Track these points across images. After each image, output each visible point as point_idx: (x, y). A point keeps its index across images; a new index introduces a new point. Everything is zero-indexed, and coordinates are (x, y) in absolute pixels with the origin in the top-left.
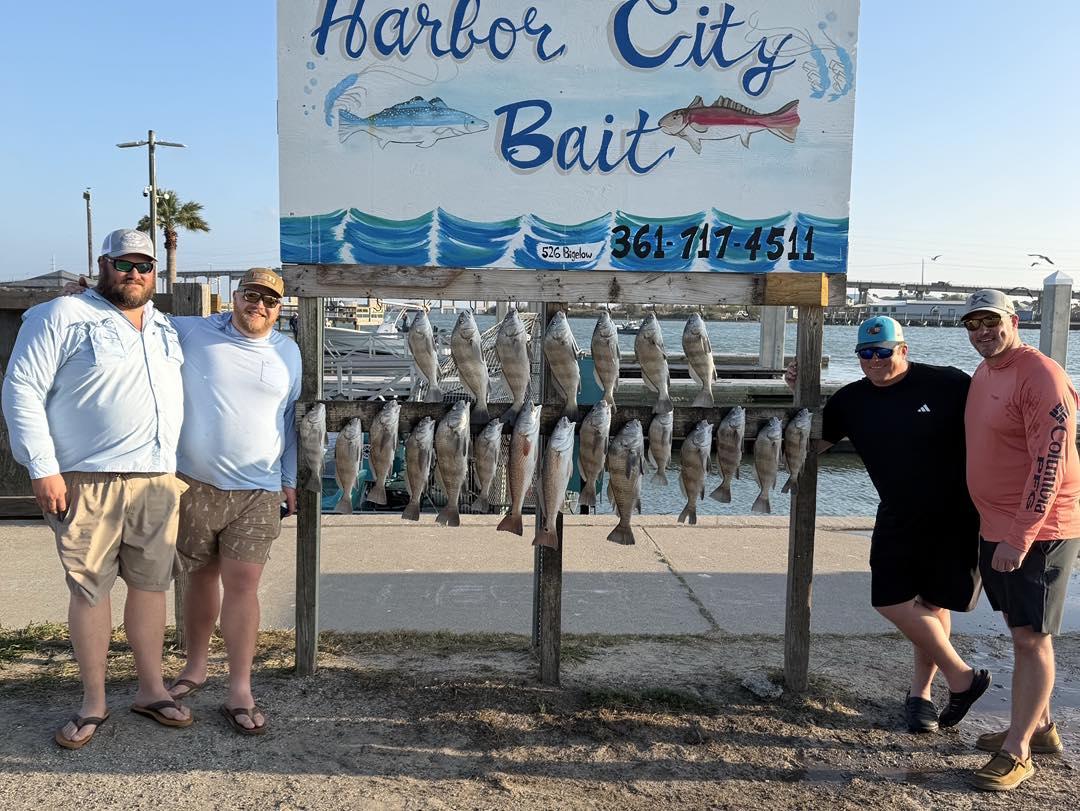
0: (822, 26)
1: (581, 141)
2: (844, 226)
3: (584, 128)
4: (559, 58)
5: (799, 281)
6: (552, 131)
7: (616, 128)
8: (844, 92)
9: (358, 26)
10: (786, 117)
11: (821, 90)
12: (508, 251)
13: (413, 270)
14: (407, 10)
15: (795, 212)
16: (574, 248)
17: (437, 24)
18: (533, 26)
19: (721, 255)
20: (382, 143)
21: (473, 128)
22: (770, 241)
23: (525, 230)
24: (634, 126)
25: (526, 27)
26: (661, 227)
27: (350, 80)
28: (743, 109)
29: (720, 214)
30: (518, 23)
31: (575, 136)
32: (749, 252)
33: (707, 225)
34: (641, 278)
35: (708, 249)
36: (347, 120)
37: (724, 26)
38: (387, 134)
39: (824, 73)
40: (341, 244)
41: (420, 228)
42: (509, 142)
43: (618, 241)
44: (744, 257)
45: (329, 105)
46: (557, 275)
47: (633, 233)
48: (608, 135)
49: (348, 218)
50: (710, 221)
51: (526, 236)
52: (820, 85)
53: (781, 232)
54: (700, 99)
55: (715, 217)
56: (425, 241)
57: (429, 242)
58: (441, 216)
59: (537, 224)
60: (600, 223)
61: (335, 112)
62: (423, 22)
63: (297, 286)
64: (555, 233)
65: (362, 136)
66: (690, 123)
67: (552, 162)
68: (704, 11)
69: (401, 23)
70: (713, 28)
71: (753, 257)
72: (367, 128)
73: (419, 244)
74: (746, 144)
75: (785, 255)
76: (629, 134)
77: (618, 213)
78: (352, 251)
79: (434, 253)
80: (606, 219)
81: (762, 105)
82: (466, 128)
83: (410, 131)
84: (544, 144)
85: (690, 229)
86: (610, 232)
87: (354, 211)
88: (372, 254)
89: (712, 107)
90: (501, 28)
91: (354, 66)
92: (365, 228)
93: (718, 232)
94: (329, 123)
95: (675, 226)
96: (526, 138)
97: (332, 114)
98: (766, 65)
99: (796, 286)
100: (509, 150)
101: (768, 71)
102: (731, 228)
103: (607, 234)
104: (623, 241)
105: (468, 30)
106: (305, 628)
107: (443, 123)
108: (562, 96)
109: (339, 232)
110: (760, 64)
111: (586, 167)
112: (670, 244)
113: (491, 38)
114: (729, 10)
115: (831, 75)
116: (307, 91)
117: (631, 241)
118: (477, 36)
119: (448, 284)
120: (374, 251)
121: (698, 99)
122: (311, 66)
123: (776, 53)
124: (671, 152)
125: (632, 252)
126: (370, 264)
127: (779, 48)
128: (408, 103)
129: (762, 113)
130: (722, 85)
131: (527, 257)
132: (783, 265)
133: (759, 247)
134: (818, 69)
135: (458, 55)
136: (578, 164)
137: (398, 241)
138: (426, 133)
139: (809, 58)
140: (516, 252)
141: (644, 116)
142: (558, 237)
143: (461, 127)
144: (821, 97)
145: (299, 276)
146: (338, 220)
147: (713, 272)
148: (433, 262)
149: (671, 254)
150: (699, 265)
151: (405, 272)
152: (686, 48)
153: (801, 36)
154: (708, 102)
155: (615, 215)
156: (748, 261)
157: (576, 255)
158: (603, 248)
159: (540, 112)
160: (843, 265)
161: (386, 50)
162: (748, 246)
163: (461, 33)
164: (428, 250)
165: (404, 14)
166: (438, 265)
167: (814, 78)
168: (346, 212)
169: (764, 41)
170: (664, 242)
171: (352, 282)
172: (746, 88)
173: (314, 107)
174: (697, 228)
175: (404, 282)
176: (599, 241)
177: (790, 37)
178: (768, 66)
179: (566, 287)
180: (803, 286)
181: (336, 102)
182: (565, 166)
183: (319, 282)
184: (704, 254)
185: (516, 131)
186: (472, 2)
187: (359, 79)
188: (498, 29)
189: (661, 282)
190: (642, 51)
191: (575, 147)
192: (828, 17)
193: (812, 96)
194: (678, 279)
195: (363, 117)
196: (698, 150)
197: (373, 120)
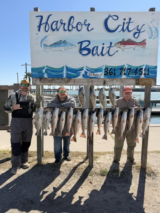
0: (151, 22)
1: (97, 49)
2: (156, 67)
3: (98, 46)
4: (92, 31)
5: (146, 80)
6: (90, 47)
7: (105, 46)
8: (156, 37)
9: (47, 25)
10: (143, 43)
13: (60, 79)
14: (58, 21)
15: (145, 65)
16: (95, 73)
17: (65, 24)
18: (86, 24)
19: (129, 74)
20: (53, 51)
21: (73, 47)
22: (140, 71)
23: (85, 70)
24: (109, 46)
26: (115, 68)
27: (46, 37)
28: (133, 42)
30: (83, 23)
31: (96, 48)
32: (135, 73)
33: (125, 68)
34: (110, 80)
35: (126, 73)
37: (129, 23)
38: (54, 49)
39: (152, 33)
40: (44, 73)
41: (62, 70)
42: (81, 50)
43: (105, 72)
45: (41, 43)
46: (92, 80)
47: (109, 70)
48: (103, 48)
49: (46, 68)
50: (126, 67)
52: (151, 36)
53: (142, 69)
54: (124, 39)
55: (127, 66)
58: (66, 67)
60: (101, 68)
61: (43, 44)
62: (62, 23)
63: (35, 83)
65: (48, 49)
66: (122, 45)
67: (91, 54)
68: (125, 19)
69: (57, 24)
70: (127, 23)
71: (136, 75)
72: (50, 48)
74: (134, 49)
75: (143, 74)
76: (108, 47)
77: (105, 65)
78: (47, 75)
79: (65, 75)
80: (103, 67)
83: (59, 48)
84: (89, 50)
85: (122, 69)
86: (104, 70)
87: (47, 66)
91: (47, 34)
92: (50, 70)
93: (128, 69)
94: (41, 47)
96: (85, 49)
99: (146, 81)
100: (81, 52)
101: (139, 33)
102: (131, 68)
104: (106, 72)
105: (72, 25)
107: (66, 46)
108: (93, 39)
109: (44, 71)
110: (137, 31)
111: (98, 55)
112: (117, 72)
114: (130, 19)
115: (153, 33)
116: (37, 40)
117: (108, 71)
118: (74, 26)
119: (68, 82)
122: (37, 34)
123: (141, 29)
124: (117, 51)
125: (108, 74)
126: (51, 78)
127: (142, 27)
129: (138, 42)
130: (129, 36)
132: (143, 76)
133: (137, 72)
134: (150, 32)
135: (70, 31)
136: (96, 55)
138: (62, 48)
139: (148, 29)
140: (83, 75)
141: (111, 43)
142: (92, 71)
143: (70, 47)
144: (151, 38)
145: (35, 81)
146: (44, 68)
147: (127, 78)
148: (65, 77)
150: (124, 77)
151: (58, 79)
152: (120, 28)
154: (126, 40)
156: (135, 76)
157: (96, 75)
159: (88, 43)
160: (156, 76)
161: (53, 30)
162: (135, 72)
163: (70, 26)
164: (63, 75)
165: (57, 22)
167: (149, 34)
168: (45, 66)
169: (138, 26)
170: (116, 71)
171: (47, 82)
172: (134, 37)
173: (38, 43)
175: (58, 82)
176: (101, 72)
177: (144, 25)
178: (139, 31)
179: (94, 82)
180: (148, 81)
181: (43, 42)
182: (93, 55)
183: (40, 82)
184: (125, 74)
185: (82, 47)
186: (73, 19)
187: (48, 37)
188: (78, 25)
189: (115, 81)
190: (111, 29)
191: (96, 50)
192: (153, 20)
193: (149, 38)
194: (119, 80)
195: (49, 45)
196: (123, 51)
197: (51, 46)
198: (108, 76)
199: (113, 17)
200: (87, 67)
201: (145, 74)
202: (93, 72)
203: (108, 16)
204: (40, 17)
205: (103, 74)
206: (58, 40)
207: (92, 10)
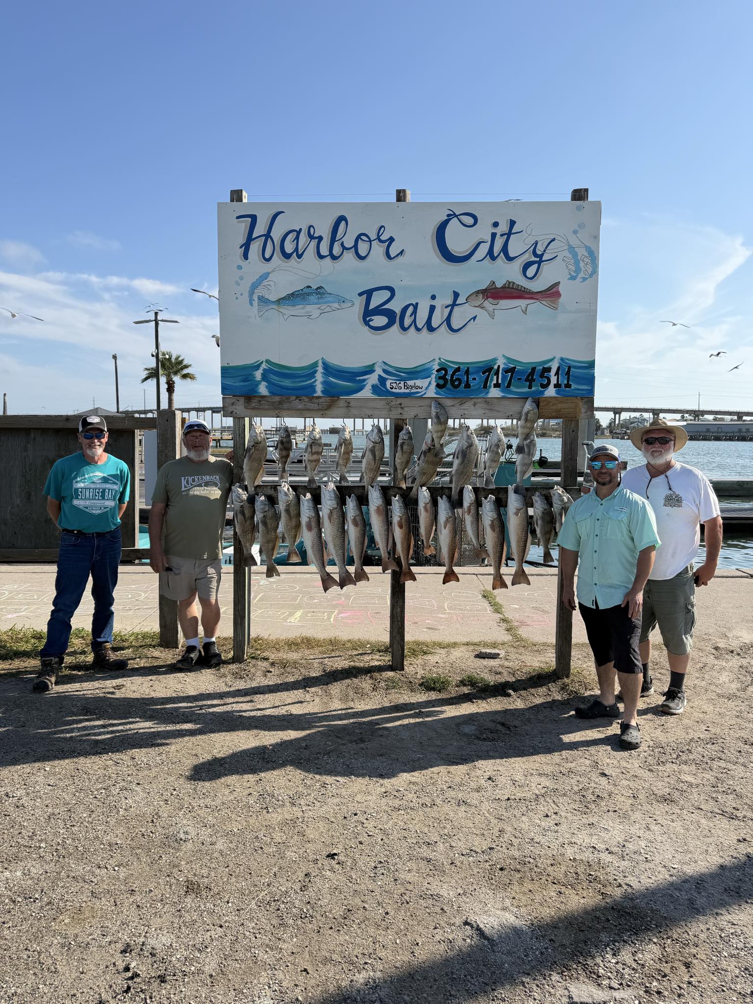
0: (575, 232)
1: (415, 312)
2: (591, 365)
3: (417, 304)
4: (400, 258)
5: (561, 402)
6: (396, 306)
7: (437, 303)
8: (591, 276)
9: (269, 241)
10: (552, 293)
11: (575, 275)
12: (367, 386)
13: (306, 399)
14: (301, 229)
15: (558, 356)
17: (320, 239)
18: (382, 238)
19: (509, 386)
20: (286, 317)
21: (344, 305)
22: (542, 376)
23: (379, 371)
24: (450, 302)
25: (378, 238)
26: (468, 368)
27: (265, 276)
28: (523, 289)
29: (508, 359)
30: (373, 236)
31: (411, 309)
32: (528, 383)
33: (499, 366)
34: (456, 401)
35: (500, 382)
36: (264, 302)
37: (509, 234)
38: (288, 310)
39: (577, 263)
40: (259, 382)
42: (368, 314)
43: (440, 378)
44: (525, 387)
45: (252, 293)
46: (399, 401)
47: (450, 372)
48: (432, 308)
49: (264, 366)
50: (501, 363)
51: (380, 376)
52: (575, 272)
53: (549, 370)
54: (494, 282)
56: (313, 380)
57: (316, 381)
59: (386, 368)
60: (428, 366)
61: (255, 297)
62: (311, 237)
63: (232, 410)
64: (398, 373)
65: (272, 312)
66: (487, 298)
67: (396, 328)
68: (496, 225)
69: (297, 238)
70: (502, 235)
71: (530, 387)
72: (275, 307)
73: (309, 382)
74: (525, 312)
75: (552, 386)
76: (447, 307)
77: (440, 359)
78: (267, 387)
79: (319, 388)
81: (536, 286)
82: (340, 306)
83: (303, 308)
84: (390, 314)
85: (488, 369)
86: (434, 372)
87: (268, 361)
88: (280, 389)
89: (502, 287)
90: (362, 239)
91: (267, 267)
92: (275, 372)
93: (507, 371)
94: (251, 304)
95: (478, 367)
96: (378, 311)
97: (253, 298)
98: (538, 259)
99: (560, 406)
100: (368, 319)
101: (539, 263)
102: (515, 368)
103: (433, 373)
104: (443, 378)
105: (341, 241)
106: (239, 632)
107: (325, 303)
108: (402, 283)
110: (534, 259)
111: (418, 329)
112: (474, 379)
113: (356, 246)
115: (582, 264)
116: (238, 284)
117: (448, 377)
118: (346, 245)
119: (329, 407)
120: (281, 387)
121: (492, 282)
122: (240, 267)
123: (545, 251)
124: (474, 318)
125: (449, 385)
126: (278, 395)
127: (546, 248)
128: (302, 290)
130: (508, 273)
131: (380, 389)
132: (551, 392)
133: (534, 380)
134: (573, 261)
135: (334, 258)
136: (413, 328)
137: (296, 380)
138: (313, 310)
139: (566, 253)
140: (373, 386)
141: (456, 295)
142: (400, 375)
143: (336, 305)
144: (575, 279)
145: (233, 404)
146: (258, 367)
147: (503, 398)
148: (319, 393)
149: (475, 385)
150: (494, 393)
151: (301, 400)
152: (484, 249)
153: (562, 240)
154: (499, 285)
155: (437, 361)
156: (527, 390)
158: (430, 383)
159: (387, 294)
160: (591, 391)
161: (287, 256)
162: (526, 380)
163: (336, 244)
164: (316, 386)
165: (299, 232)
166: (321, 395)
167: (570, 267)
168: (262, 362)
169: (536, 243)
170: (471, 377)
171: (267, 407)
172: (525, 275)
173: (242, 295)
174: (493, 368)
175: (300, 407)
177: (553, 240)
178: (539, 260)
179: (406, 409)
180: (565, 406)
181: (256, 291)
182: (404, 329)
183: (246, 408)
184: (497, 385)
185: (372, 307)
186: (343, 223)
187: (270, 275)
188: (360, 242)
189: (468, 405)
190: (455, 252)
191: (411, 316)
192: (579, 226)
193: (569, 279)
194: (480, 403)
195: (273, 300)
196: (492, 317)
197: (280, 301)
198: (448, 389)
199: (461, 217)
200: (385, 363)
201: (557, 386)
202: (404, 380)
203: (448, 215)
204: (250, 219)
205: (434, 384)
206: (298, 287)
207: (401, 196)
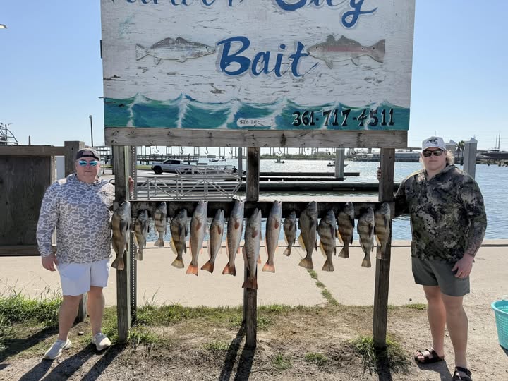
1: (265, 59)
3: (268, 53)
6: (249, 54)
22: (371, 116)
24: (295, 52)
31: (263, 57)
34: (297, 134)
42: (225, 61)
46: (252, 133)
48: (280, 57)
54: (332, 36)
63: (112, 139)
67: (248, 73)
76: (292, 56)
84: (245, 63)
96: (235, 58)
100: (224, 65)
121: (330, 36)
124: (316, 66)
136: (263, 73)
141: (300, 46)
145: (113, 134)
179: (258, 140)
182: (256, 74)
185: (230, 53)
189: (308, 136)
191: (262, 63)
194: (317, 135)
196: (331, 67)
